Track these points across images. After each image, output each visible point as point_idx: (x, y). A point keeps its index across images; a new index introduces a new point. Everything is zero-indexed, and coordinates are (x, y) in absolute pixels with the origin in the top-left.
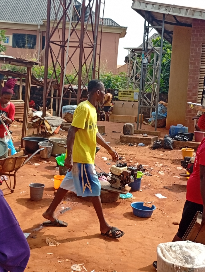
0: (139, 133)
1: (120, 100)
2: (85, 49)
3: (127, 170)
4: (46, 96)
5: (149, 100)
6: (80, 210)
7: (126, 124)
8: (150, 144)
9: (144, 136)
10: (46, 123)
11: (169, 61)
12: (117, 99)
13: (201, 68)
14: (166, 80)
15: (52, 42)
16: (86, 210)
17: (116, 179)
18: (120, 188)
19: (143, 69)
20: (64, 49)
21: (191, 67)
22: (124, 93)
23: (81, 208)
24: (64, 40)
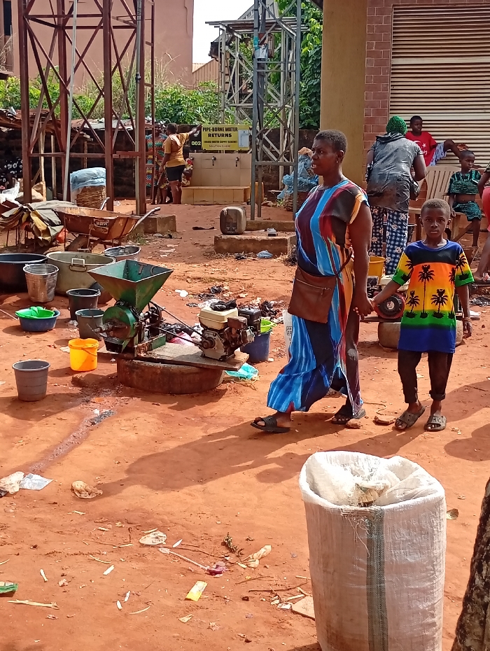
0: (256, 227)
1: (206, 151)
2: (114, 31)
3: (236, 317)
4: (29, 153)
5: (274, 147)
6: (136, 414)
7: (225, 209)
8: (285, 252)
9: (269, 235)
10: (35, 218)
11: (318, 49)
12: (199, 148)
13: (393, 65)
14: (313, 96)
15: (34, 19)
16: (150, 412)
17: (214, 337)
18: (223, 359)
19: (258, 72)
20: (65, 34)
21: (369, 63)
22: (215, 132)
23: (137, 410)
24: (64, 13)
